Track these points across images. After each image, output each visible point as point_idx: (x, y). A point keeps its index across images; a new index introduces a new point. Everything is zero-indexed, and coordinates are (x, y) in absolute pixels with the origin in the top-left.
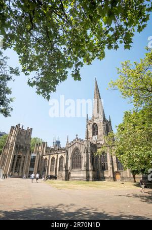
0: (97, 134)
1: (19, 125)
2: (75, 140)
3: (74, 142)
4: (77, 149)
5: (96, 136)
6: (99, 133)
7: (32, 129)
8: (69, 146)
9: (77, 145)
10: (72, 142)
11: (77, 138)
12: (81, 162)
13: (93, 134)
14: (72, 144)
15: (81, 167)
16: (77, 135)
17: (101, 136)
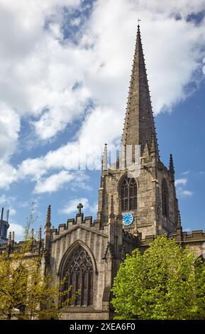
0: (133, 206)
2: (74, 222)
3: (71, 226)
4: (77, 250)
5: (131, 213)
6: (141, 204)
8: (55, 237)
9: (78, 235)
10: (65, 227)
11: (80, 215)
12: (90, 287)
13: (123, 208)
14: (62, 232)
15: (90, 302)
16: (80, 207)
17: (146, 213)
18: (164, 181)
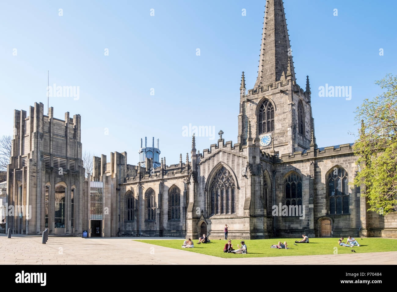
1: (39, 107)
2: (216, 147)
3: (214, 151)
5: (269, 134)
6: (278, 126)
7: (78, 117)
9: (221, 158)
10: (209, 151)
11: (222, 140)
13: (262, 130)
14: (207, 156)
15: (233, 211)
16: (221, 133)
17: (282, 134)
18: (300, 102)
